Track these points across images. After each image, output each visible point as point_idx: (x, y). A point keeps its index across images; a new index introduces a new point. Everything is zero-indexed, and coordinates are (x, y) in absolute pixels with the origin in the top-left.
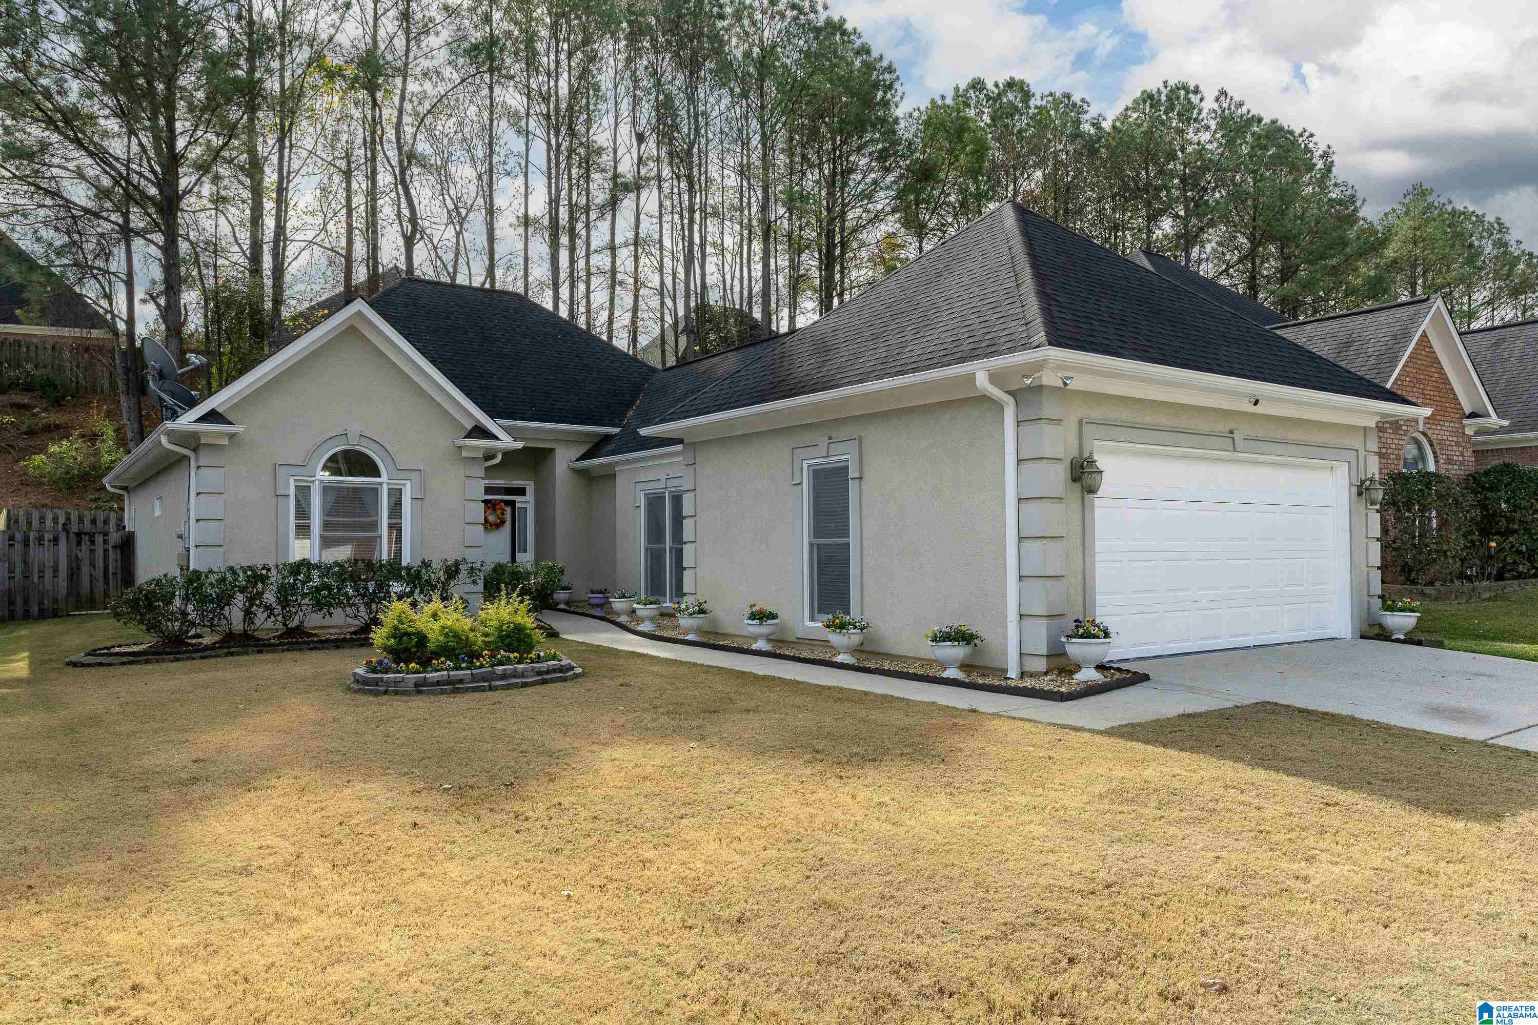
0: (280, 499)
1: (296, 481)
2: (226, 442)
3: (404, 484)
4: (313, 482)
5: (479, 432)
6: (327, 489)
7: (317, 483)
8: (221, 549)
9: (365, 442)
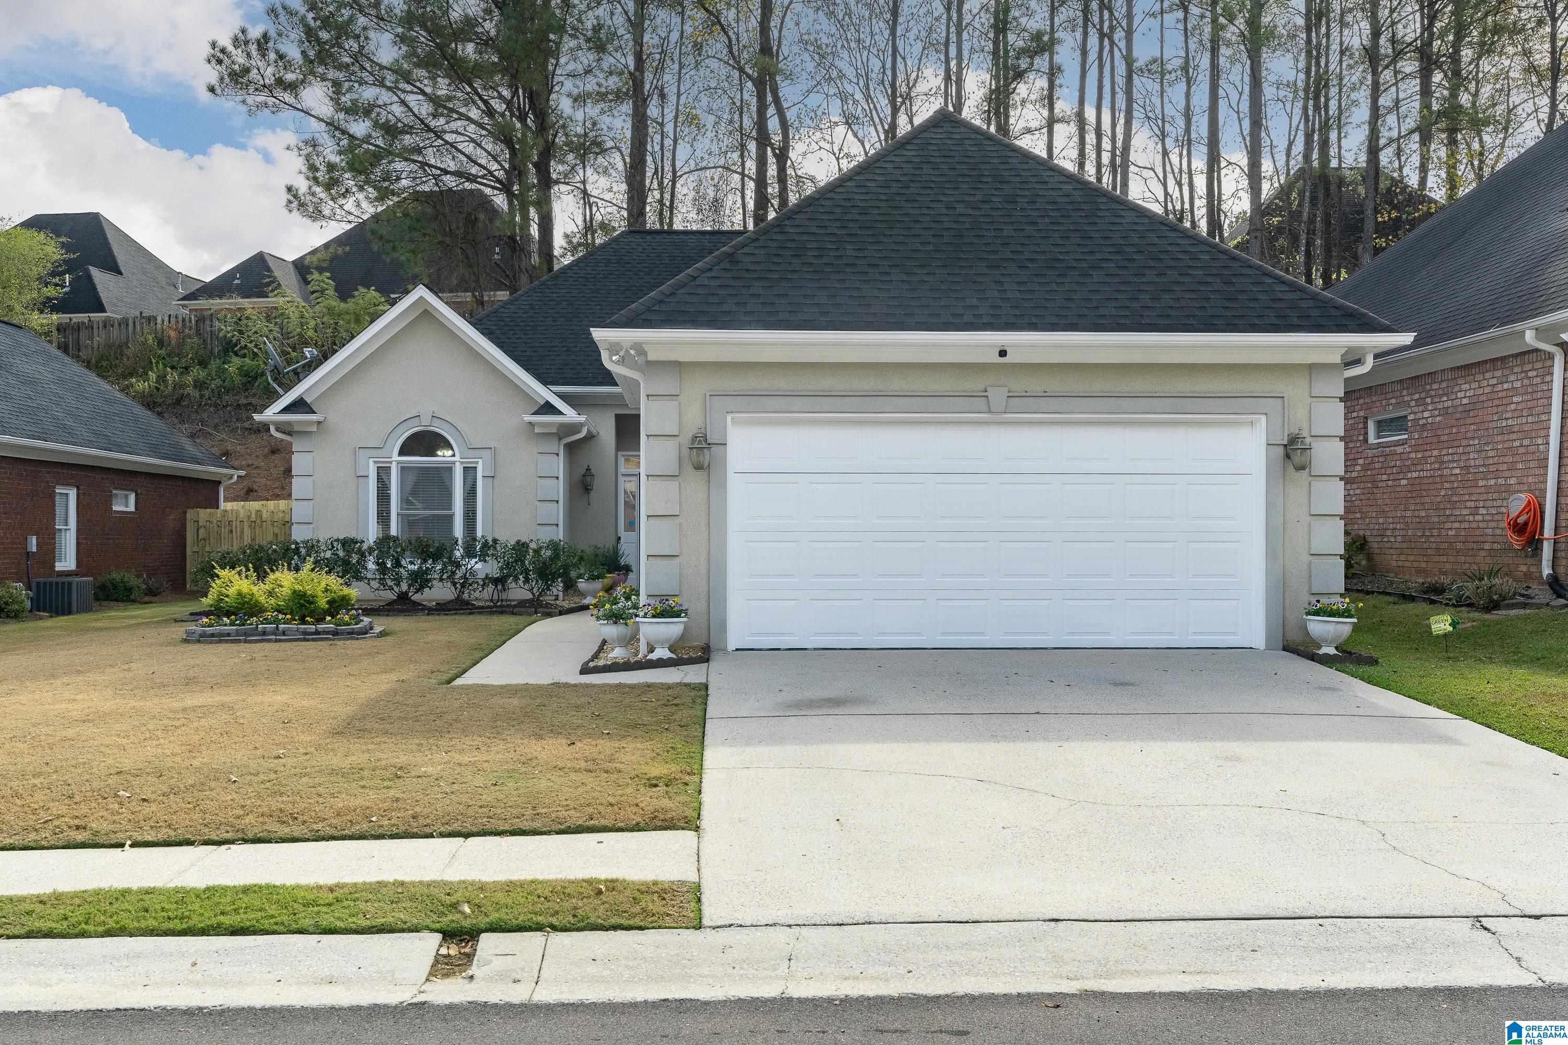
0: (360, 479)
1: (375, 462)
2: (314, 429)
3: (477, 463)
4: (391, 462)
5: (548, 408)
6: (404, 470)
7: (394, 464)
8: (311, 526)
9: (436, 423)
